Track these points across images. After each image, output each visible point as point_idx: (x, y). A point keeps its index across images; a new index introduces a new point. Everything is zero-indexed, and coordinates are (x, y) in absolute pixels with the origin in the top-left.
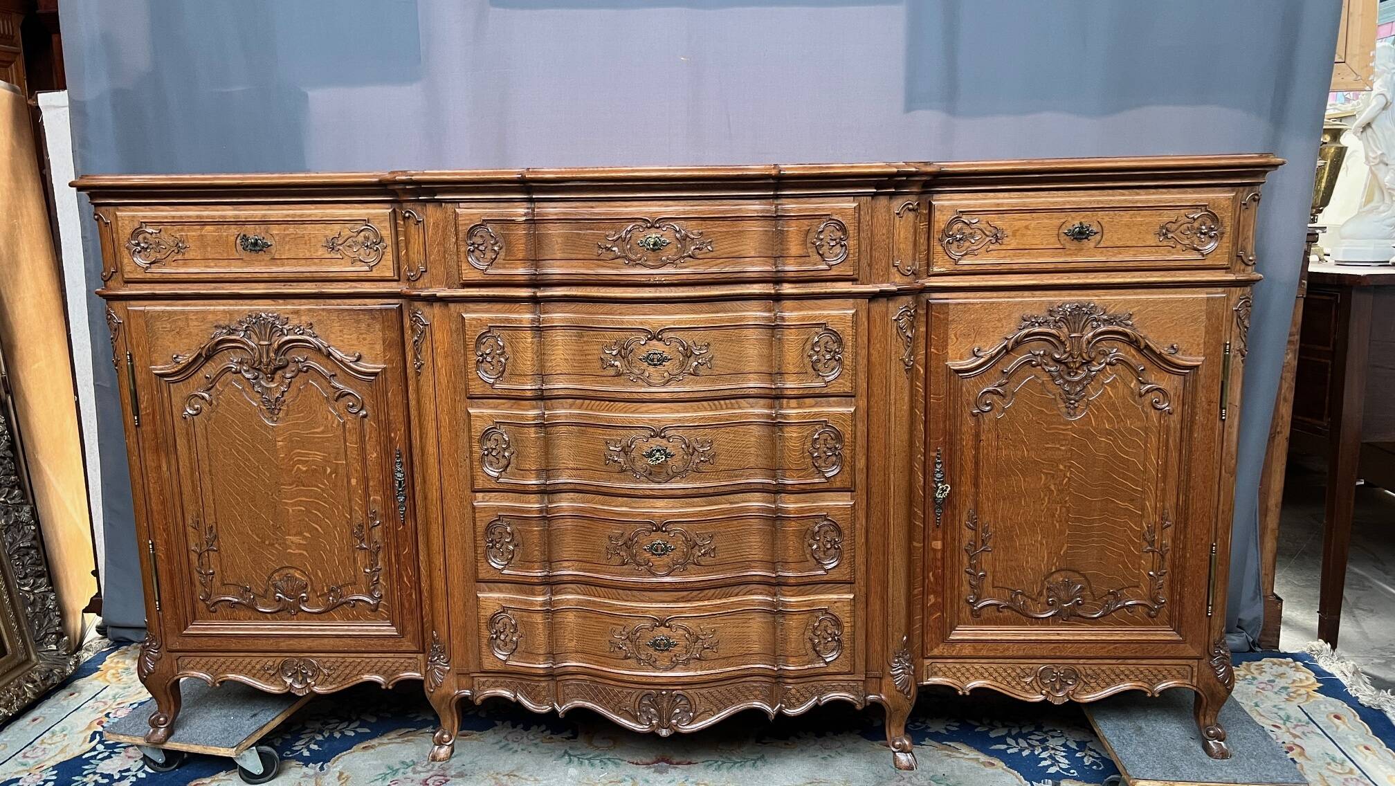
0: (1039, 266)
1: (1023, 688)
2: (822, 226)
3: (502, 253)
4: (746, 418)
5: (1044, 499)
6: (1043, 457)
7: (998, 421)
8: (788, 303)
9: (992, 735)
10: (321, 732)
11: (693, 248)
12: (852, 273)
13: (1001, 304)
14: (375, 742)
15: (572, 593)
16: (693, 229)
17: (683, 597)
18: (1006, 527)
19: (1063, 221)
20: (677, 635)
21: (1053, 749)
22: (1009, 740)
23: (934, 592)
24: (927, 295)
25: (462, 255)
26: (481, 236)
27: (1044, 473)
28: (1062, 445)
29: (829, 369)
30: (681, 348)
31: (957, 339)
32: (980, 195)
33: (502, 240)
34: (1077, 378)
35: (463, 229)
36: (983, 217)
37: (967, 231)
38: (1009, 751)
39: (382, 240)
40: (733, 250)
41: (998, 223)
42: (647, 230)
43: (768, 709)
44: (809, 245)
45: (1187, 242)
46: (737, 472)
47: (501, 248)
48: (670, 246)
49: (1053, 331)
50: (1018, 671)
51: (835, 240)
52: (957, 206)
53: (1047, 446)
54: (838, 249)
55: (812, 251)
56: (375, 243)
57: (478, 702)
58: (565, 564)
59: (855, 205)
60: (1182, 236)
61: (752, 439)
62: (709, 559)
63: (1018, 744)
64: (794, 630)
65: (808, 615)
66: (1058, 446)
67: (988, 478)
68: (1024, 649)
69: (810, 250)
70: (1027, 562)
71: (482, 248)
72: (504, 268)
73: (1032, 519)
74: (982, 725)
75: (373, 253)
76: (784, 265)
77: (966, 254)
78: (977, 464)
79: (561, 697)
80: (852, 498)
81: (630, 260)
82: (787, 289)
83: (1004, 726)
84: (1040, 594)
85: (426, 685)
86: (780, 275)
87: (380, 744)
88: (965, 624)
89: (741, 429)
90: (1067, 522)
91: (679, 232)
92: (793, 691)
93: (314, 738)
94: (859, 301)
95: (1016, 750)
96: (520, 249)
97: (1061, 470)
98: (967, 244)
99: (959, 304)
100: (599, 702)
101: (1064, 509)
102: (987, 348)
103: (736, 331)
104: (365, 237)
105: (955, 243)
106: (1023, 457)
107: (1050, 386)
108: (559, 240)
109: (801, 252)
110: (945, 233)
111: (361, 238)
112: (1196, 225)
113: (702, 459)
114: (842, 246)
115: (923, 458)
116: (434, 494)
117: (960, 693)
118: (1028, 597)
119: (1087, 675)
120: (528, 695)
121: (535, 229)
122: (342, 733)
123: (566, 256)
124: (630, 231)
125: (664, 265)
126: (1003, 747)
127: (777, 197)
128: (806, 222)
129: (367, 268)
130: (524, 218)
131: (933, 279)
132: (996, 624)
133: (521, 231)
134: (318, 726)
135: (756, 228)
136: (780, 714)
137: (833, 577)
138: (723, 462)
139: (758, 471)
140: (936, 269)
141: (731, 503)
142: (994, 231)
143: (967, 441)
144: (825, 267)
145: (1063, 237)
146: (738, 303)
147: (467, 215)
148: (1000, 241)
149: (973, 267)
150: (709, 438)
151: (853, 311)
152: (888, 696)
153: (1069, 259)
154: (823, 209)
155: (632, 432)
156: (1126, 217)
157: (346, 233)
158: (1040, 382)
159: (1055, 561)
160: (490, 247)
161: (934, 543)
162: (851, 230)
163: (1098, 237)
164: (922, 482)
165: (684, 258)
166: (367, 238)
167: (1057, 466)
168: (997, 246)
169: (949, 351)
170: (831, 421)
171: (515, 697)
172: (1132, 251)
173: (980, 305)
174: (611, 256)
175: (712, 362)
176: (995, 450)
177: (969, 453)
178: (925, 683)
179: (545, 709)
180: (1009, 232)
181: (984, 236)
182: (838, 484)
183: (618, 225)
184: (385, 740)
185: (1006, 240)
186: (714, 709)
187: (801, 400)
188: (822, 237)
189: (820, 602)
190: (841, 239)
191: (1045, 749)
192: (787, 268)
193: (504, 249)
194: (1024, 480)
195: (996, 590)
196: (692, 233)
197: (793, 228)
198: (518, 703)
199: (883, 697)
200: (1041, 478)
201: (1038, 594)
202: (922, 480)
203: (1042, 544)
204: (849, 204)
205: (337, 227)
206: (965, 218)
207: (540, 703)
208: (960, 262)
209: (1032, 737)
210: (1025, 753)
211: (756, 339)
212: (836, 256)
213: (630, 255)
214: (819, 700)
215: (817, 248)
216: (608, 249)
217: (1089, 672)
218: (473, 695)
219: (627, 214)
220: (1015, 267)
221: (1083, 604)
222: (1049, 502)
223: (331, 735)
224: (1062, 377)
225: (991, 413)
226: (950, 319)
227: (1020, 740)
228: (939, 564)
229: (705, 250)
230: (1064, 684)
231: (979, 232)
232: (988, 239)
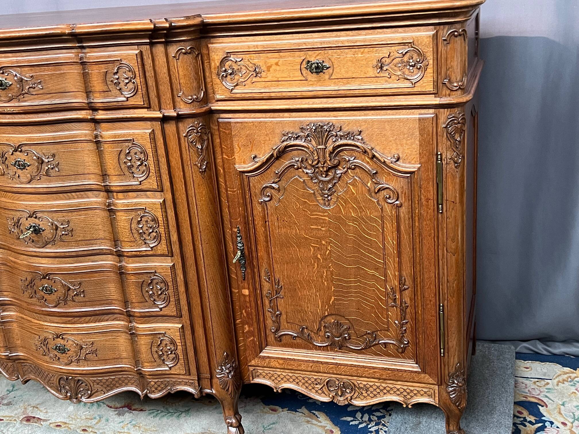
0: (289, 94)
1: (317, 391)
2: (116, 69)
4: (92, 205)
5: (314, 265)
6: (310, 235)
7: (276, 208)
8: (103, 125)
11: (28, 87)
12: (143, 103)
13: (266, 123)
15: (14, 311)
16: (27, 74)
17: (69, 321)
18: (290, 282)
19: (303, 58)
20: (69, 345)
21: (383, 424)
23: (247, 323)
24: (217, 116)
27: (312, 246)
28: (322, 227)
29: (141, 172)
30: (35, 158)
31: (240, 148)
32: (243, 38)
34: (327, 179)
36: (245, 57)
37: (236, 67)
40: (58, 87)
41: (255, 61)
43: (140, 393)
44: (109, 83)
45: (399, 73)
46: (93, 242)
48: (13, 86)
49: (304, 144)
50: (312, 380)
51: (127, 78)
52: (225, 48)
53: (312, 227)
54: (130, 85)
55: (112, 87)
58: (5, 293)
59: (137, 52)
60: (396, 68)
61: (99, 219)
62: (80, 298)
64: (144, 346)
65: (152, 336)
66: (320, 227)
67: (275, 247)
68: (311, 367)
69: (110, 87)
70: (308, 307)
73: (307, 278)
76: (94, 98)
77: (237, 85)
78: (266, 237)
79: (22, 372)
80: (172, 261)
82: (101, 115)
84: (319, 329)
88: (272, 346)
89: (90, 212)
90: (332, 281)
91: (16, 76)
92: (153, 383)
94: (154, 123)
97: (324, 245)
98: (237, 77)
99: (238, 123)
100: (41, 378)
101: (329, 273)
102: (261, 156)
103: (73, 144)
105: (229, 76)
106: (296, 234)
107: (310, 184)
109: (105, 88)
110: (220, 69)
112: (406, 58)
113: (63, 233)
114: (133, 83)
117: (275, 391)
118: (311, 331)
119: (360, 388)
120: (4, 369)
125: (11, 100)
127: (83, 47)
128: (103, 66)
131: (220, 103)
132: (292, 347)
135: (73, 70)
136: (146, 396)
137: (166, 313)
138: (79, 235)
139: (106, 241)
140: (218, 97)
141: (93, 262)
142: (255, 67)
143: (259, 222)
144: (125, 99)
145: (304, 71)
146: (73, 124)
148: (259, 75)
149: (243, 95)
150: (66, 219)
151: (150, 131)
152: (217, 391)
153: (310, 89)
154: (115, 56)
156: (349, 54)
158: (302, 180)
159: (326, 308)
161: (243, 290)
162: (137, 71)
163: (330, 70)
164: (232, 249)
167: (321, 242)
168: (258, 79)
169: (236, 157)
170: (147, 209)
172: (358, 81)
173: (252, 124)
175: (59, 167)
176: (277, 228)
177: (260, 230)
178: (252, 382)
179: (14, 378)
180: (264, 68)
181: (248, 71)
182: (159, 252)
185: (263, 74)
186: (104, 390)
187: (126, 194)
188: (117, 77)
189: (160, 329)
190: (132, 78)
192: (95, 101)
194: (299, 251)
195: (289, 324)
196: (25, 77)
197: (94, 71)
199: (214, 392)
200: (311, 250)
201: (318, 330)
203: (316, 296)
204: (134, 51)
206: (232, 58)
207: (11, 375)
208: (234, 91)
210: (363, 425)
211: (88, 150)
212: (130, 91)
214: (171, 389)
215: (116, 85)
217: (361, 385)
220: (273, 95)
221: (350, 339)
222: (318, 267)
224: (317, 178)
225: (271, 202)
226: (233, 134)
228: (248, 305)
229: (36, 89)
230: (344, 392)
231: (244, 68)
232: (251, 73)
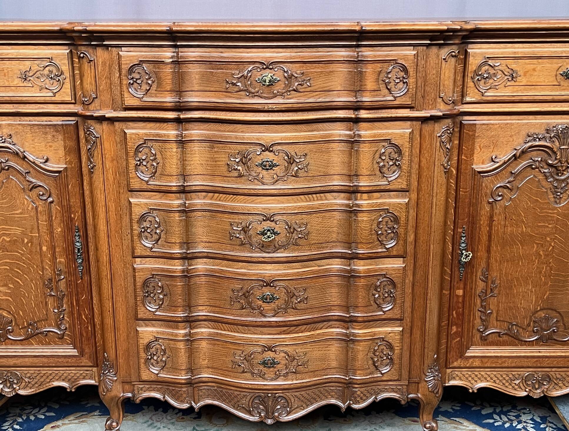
0: (541, 98)
1: (513, 387)
2: (391, 68)
3: (154, 86)
4: (331, 207)
5: (535, 261)
6: (536, 232)
7: (506, 207)
8: (363, 125)
9: (483, 412)
10: (20, 416)
11: (296, 84)
12: (410, 103)
13: (512, 124)
14: (59, 423)
15: (205, 328)
16: (296, 70)
17: (284, 331)
18: (507, 280)
19: (560, 65)
20: (280, 357)
21: (525, 422)
22: (495, 416)
23: (456, 325)
24: (460, 118)
25: (125, 88)
26: (139, 73)
27: (536, 243)
28: (549, 224)
29: (392, 172)
30: (286, 158)
31: (481, 149)
32: (502, 45)
33: (154, 76)
34: (563, 178)
35: (125, 68)
36: (504, 62)
37: (492, 71)
38: (496, 424)
39: (62, 73)
40: (325, 85)
41: (513, 66)
42: (263, 71)
43: (340, 404)
44: (381, 82)
46: (324, 245)
47: (153, 82)
48: (280, 82)
49: (549, 145)
50: (511, 376)
51: (399, 78)
52: (485, 53)
53: (539, 224)
54: (401, 85)
55: (382, 86)
56: (57, 76)
57: (138, 401)
58: (200, 308)
59: (415, 52)
61: (335, 221)
62: (303, 305)
63: (501, 418)
64: (361, 353)
65: (371, 342)
66: (547, 225)
67: (497, 246)
68: (516, 362)
69: (381, 86)
70: (521, 304)
71: (139, 81)
72: (156, 97)
73: (526, 275)
74: (476, 405)
75: (55, 83)
76: (362, 96)
77: (490, 88)
78: (490, 236)
79: (196, 398)
80: (404, 262)
81: (250, 92)
82: (364, 114)
83: (491, 406)
84: (529, 325)
85: (100, 390)
86: (358, 104)
87: (63, 424)
88: (476, 345)
89: (328, 214)
90: (550, 277)
91: (287, 72)
92: (359, 393)
93: (16, 421)
94: (414, 123)
95: (500, 423)
96: (168, 81)
97: (548, 241)
98: (491, 81)
99: (483, 124)
100: (223, 401)
101: (548, 268)
102: (501, 156)
103: (325, 145)
104: (49, 71)
105: (483, 81)
106: (522, 232)
107: (544, 183)
108: (197, 77)
109: (375, 88)
110: (476, 73)
111: (46, 72)
113: (300, 236)
114: (404, 83)
115: (452, 233)
116: (104, 259)
117: (471, 391)
118: (520, 327)
119: (557, 379)
120: (173, 397)
121: (179, 69)
122: (36, 416)
123: (201, 88)
124: (251, 71)
125: (275, 96)
126: (491, 421)
127: (358, 46)
128: (379, 65)
129: (52, 94)
130: (171, 60)
131: (465, 106)
132: (497, 345)
133: (168, 70)
134: (18, 411)
135: (343, 69)
136: (349, 408)
137: (389, 316)
138: (314, 238)
139: (338, 244)
140: (468, 99)
141: (319, 266)
142: (511, 72)
143: (484, 221)
144: (392, 98)
145: (559, 77)
146: (327, 124)
147: (128, 57)
148: (514, 79)
149: (495, 98)
150: (305, 221)
151: (410, 130)
152: (423, 395)
153: (563, 93)
154: (391, 56)
155: (250, 216)
157: (35, 68)
158: (537, 180)
159: (540, 303)
160: (145, 81)
161: (457, 291)
162: (411, 71)
164: (451, 249)
165: (290, 91)
166: (51, 72)
167: (546, 238)
168: (512, 83)
169: (475, 158)
170: (391, 209)
171: (164, 397)
173: (498, 125)
174: (236, 89)
175: (309, 167)
176: (503, 227)
177: (485, 229)
178: (447, 385)
179: (185, 406)
180: (521, 73)
181: (504, 76)
182: (395, 253)
183: (241, 67)
184: (66, 421)
185: (519, 79)
186: (304, 405)
187: (370, 194)
188: (390, 76)
189: (380, 333)
190: (403, 78)
191: (520, 422)
192: (364, 99)
193: (155, 83)
194: (522, 248)
195: (498, 322)
196: (296, 73)
197: (369, 70)
198: (166, 402)
199: (419, 395)
200: (534, 247)
201: (527, 325)
202: (451, 248)
203: (532, 292)
204: (410, 52)
205: (28, 63)
206: (490, 62)
207: (182, 402)
208: (486, 94)
209: (510, 414)
210: (507, 425)
211: (340, 150)
212: (400, 90)
213: (250, 89)
214: (376, 398)
215: (386, 84)
216: (234, 84)
217: (558, 376)
218: (134, 396)
219: (248, 58)
220: (524, 98)
221: (558, 331)
222: (538, 263)
223: (28, 417)
224: (553, 177)
225: (502, 201)
226: (476, 135)
227: (502, 416)
228: (460, 305)
229: (305, 86)
230: (541, 384)
231: (500, 72)
232: (506, 77)
